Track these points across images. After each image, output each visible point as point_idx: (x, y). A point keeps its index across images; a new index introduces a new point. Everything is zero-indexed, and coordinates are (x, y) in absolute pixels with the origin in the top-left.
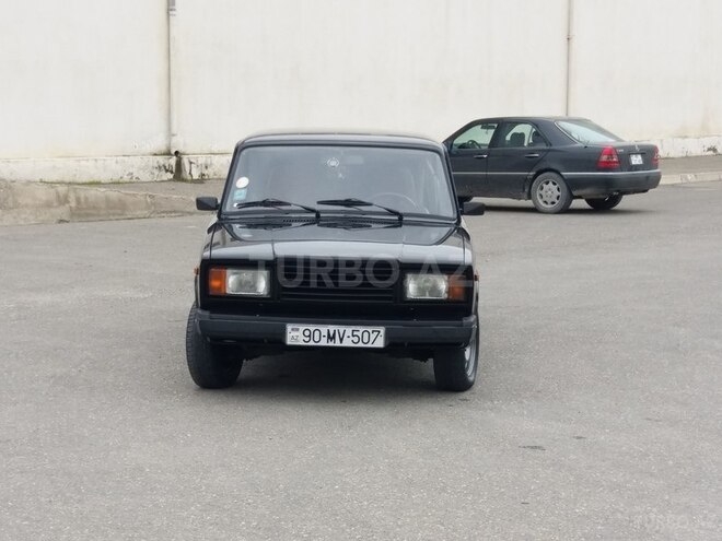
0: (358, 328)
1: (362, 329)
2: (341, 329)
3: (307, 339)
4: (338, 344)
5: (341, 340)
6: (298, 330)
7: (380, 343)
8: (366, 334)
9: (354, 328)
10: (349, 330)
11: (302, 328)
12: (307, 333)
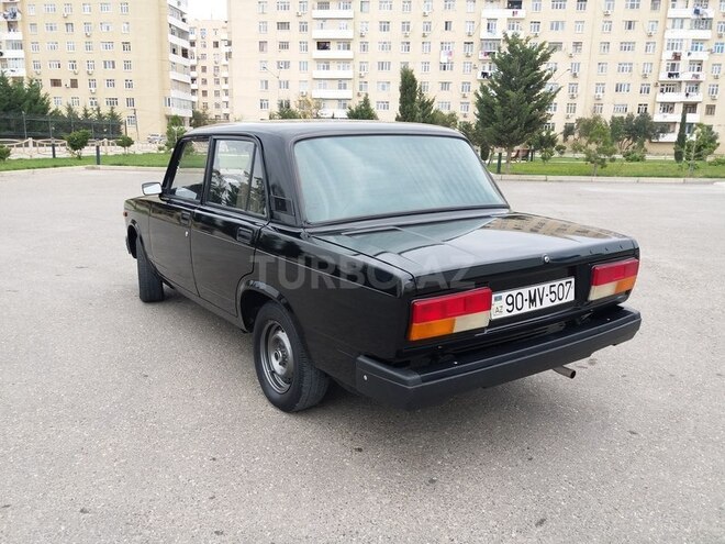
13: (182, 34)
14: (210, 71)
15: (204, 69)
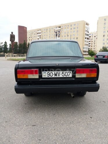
13: (88, 35)
14: (93, 42)
15: (92, 42)
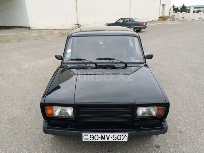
0: (116, 134)
1: (117, 135)
2: (108, 135)
3: (92, 139)
4: (106, 140)
5: (108, 139)
6: (87, 135)
7: (126, 139)
8: (119, 137)
9: (114, 134)
10: (111, 135)
11: (89, 135)
12: (92, 137)
